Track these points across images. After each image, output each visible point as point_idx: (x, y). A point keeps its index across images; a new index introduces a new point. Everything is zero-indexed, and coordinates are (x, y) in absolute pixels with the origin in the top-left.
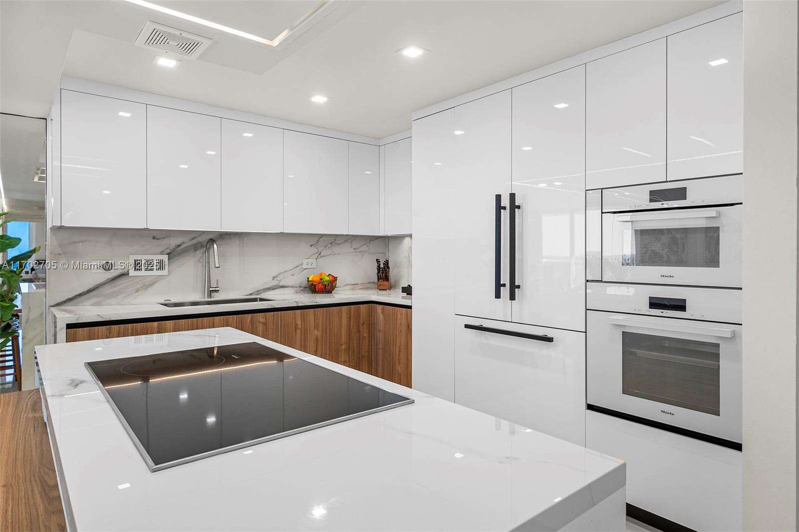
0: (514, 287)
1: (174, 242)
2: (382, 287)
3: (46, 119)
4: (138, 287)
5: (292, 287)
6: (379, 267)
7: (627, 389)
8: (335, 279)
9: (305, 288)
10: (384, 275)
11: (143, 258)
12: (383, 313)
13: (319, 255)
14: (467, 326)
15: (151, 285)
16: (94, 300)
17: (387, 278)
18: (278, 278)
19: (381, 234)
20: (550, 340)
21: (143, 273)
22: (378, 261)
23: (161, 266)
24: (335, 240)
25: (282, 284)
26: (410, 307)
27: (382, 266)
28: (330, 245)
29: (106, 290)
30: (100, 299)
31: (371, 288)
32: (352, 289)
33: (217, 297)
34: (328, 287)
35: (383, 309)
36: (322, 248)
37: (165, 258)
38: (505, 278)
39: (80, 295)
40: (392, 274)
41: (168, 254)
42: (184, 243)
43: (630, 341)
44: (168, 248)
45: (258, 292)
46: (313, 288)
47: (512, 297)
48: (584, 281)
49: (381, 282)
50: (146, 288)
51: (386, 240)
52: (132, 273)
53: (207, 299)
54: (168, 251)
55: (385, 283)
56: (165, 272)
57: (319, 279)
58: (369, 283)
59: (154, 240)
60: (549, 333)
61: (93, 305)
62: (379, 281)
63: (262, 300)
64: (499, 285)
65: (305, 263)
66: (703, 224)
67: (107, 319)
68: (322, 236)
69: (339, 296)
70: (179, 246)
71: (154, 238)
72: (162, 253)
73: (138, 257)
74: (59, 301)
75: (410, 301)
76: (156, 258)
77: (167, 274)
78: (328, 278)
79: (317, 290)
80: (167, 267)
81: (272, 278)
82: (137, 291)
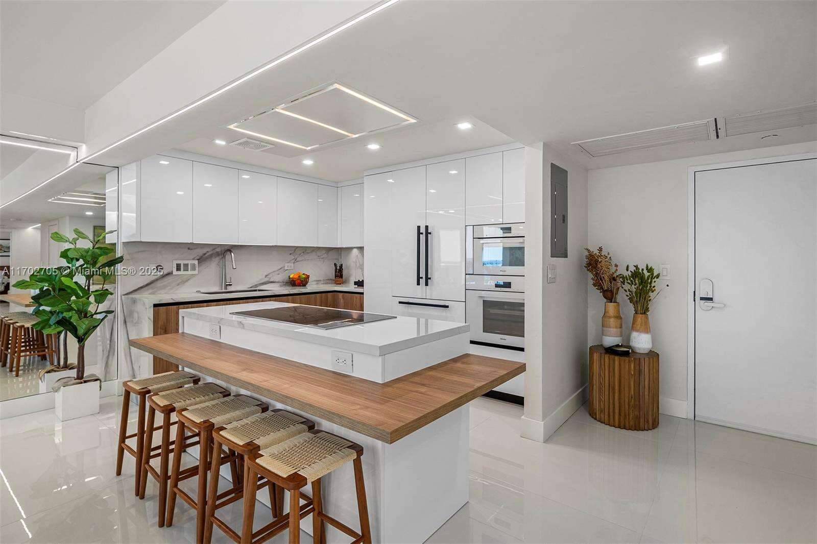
0: (427, 279)
1: (200, 252)
2: (337, 282)
3: (118, 168)
4: (178, 282)
5: (278, 282)
6: (336, 268)
7: (486, 330)
8: (308, 277)
9: (287, 283)
10: (339, 274)
11: (182, 262)
12: (343, 298)
13: (296, 260)
14: (400, 303)
15: (187, 281)
16: (150, 291)
17: (341, 276)
18: (269, 276)
19: (339, 246)
20: (447, 307)
21: (182, 272)
22: (335, 265)
23: (193, 268)
24: (306, 250)
25: (272, 280)
26: (363, 293)
27: (338, 268)
28: (302, 254)
29: (159, 284)
30: (153, 291)
31: (329, 283)
32: (317, 284)
33: (230, 289)
34: (303, 282)
35: (343, 296)
36: (297, 256)
37: (196, 262)
38: (423, 274)
39: (142, 288)
40: (344, 273)
41: (198, 260)
42: (208, 252)
43: (487, 304)
44: (198, 255)
45: (256, 286)
46: (293, 283)
47: (427, 284)
48: (465, 274)
49: (338, 279)
50: (184, 283)
51: (339, 251)
52: (175, 272)
53: (223, 290)
54: (198, 258)
55: (341, 279)
56: (196, 272)
57: (297, 277)
58: (328, 279)
59: (189, 251)
60: (446, 303)
61: (149, 294)
62: (336, 277)
63: (259, 290)
64: (419, 278)
65: (286, 267)
66: (518, 245)
67: (177, 301)
68: (297, 247)
69: (310, 288)
70: (205, 254)
71: (189, 249)
72: (194, 259)
73: (178, 262)
74: (128, 291)
75: (362, 289)
76: (190, 262)
77: (197, 273)
78: (304, 276)
79: (296, 284)
80: (197, 268)
81: (264, 276)
82: (178, 285)
